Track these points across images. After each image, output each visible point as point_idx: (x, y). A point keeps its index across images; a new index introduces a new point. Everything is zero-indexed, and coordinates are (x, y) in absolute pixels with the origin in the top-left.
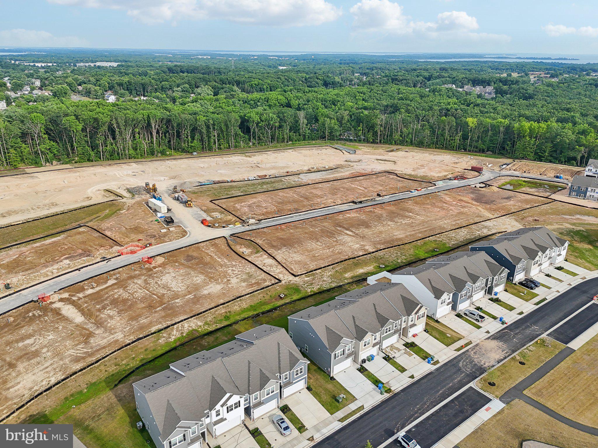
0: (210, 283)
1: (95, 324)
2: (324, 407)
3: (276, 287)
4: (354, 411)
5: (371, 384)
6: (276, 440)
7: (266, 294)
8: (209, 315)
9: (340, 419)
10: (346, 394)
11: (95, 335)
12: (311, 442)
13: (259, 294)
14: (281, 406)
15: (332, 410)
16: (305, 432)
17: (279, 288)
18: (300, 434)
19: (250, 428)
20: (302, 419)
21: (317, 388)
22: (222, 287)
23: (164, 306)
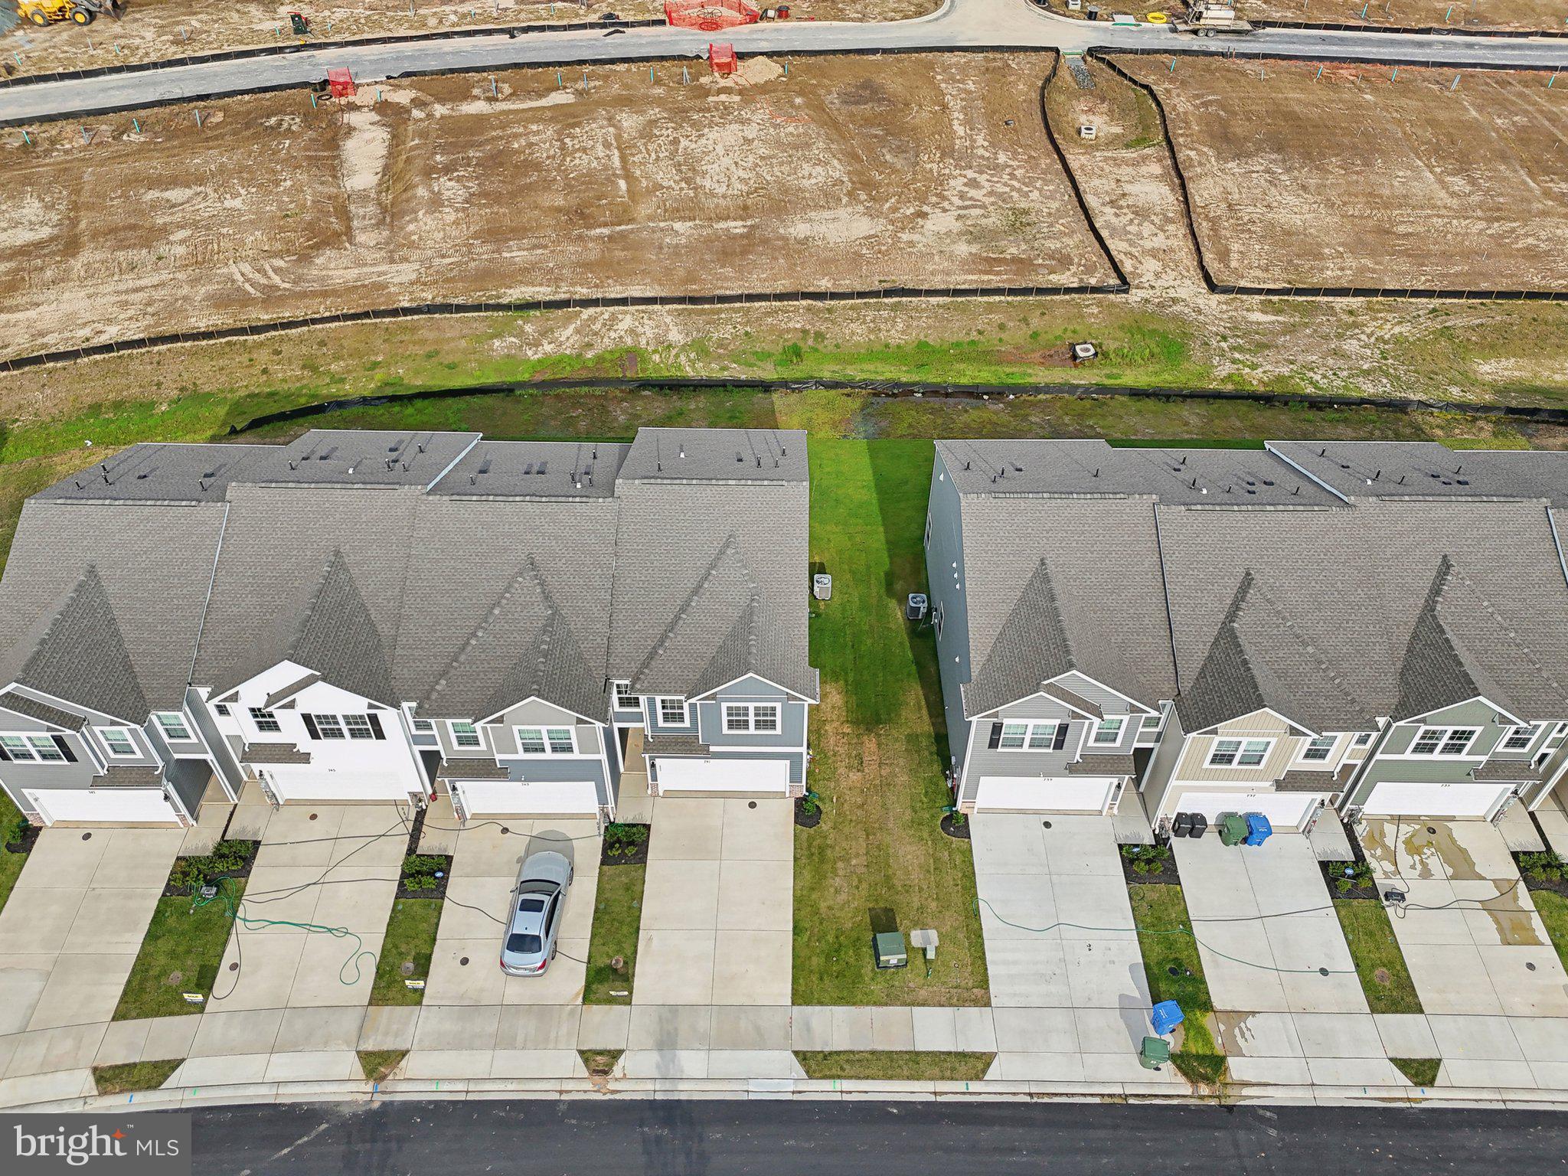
0: (845, 200)
1: (384, 210)
2: (794, 940)
3: (1087, 306)
4: (918, 1053)
5: (1132, 968)
6: (465, 961)
7: (1020, 321)
8: (737, 317)
9: (819, 1052)
10: (954, 941)
11: (347, 245)
12: (587, 1075)
13: (990, 308)
14: (620, 821)
15: (821, 979)
16: (607, 1007)
17: (1100, 312)
18: (580, 1000)
19: (421, 842)
20: (650, 939)
21: (846, 830)
22: (872, 232)
23: (623, 227)
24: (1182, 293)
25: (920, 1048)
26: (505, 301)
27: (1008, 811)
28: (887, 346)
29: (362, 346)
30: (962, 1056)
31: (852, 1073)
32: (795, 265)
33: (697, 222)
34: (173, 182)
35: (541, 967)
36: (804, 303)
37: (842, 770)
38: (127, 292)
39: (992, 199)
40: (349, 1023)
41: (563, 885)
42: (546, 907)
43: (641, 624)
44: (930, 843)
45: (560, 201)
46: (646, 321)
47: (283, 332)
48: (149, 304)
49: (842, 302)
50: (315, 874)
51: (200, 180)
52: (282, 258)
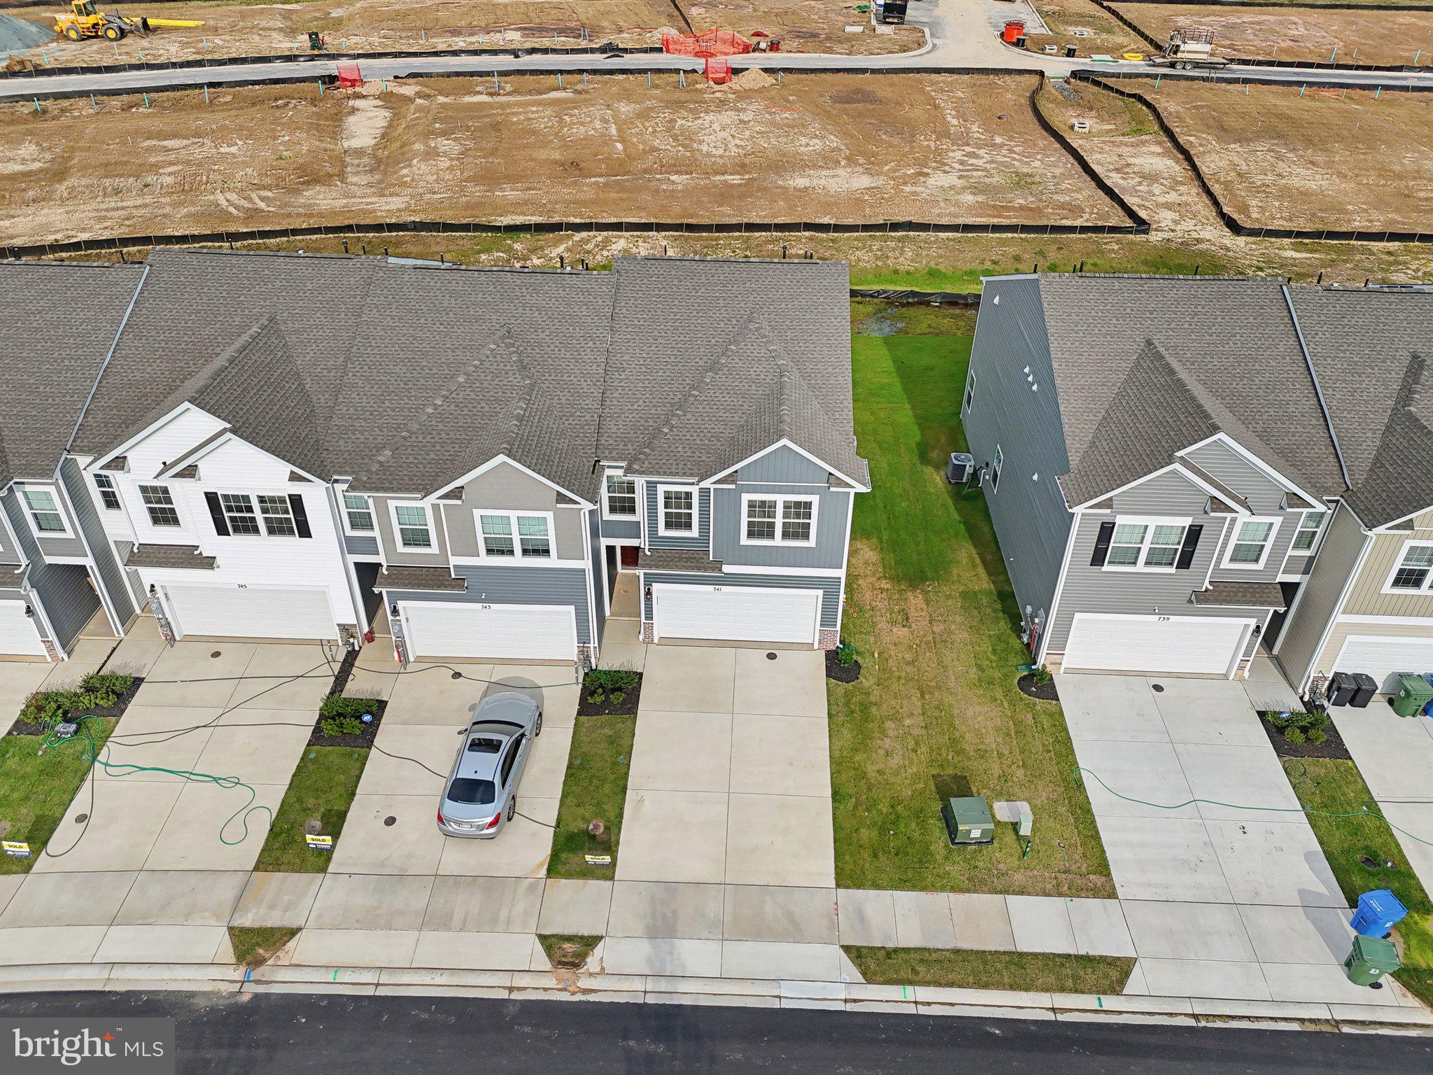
0: (843, 162)
1: (379, 161)
2: (834, 809)
3: (1106, 243)
4: (1021, 955)
5: (1308, 856)
6: (391, 821)
8: (738, 244)
9: (879, 949)
10: (1055, 815)
11: (338, 183)
12: (548, 966)
13: (1003, 243)
14: (604, 666)
15: (875, 856)
16: (580, 882)
18: (543, 872)
20: (641, 801)
21: (895, 686)
22: (873, 185)
23: (618, 177)
24: (1205, 234)
25: (1024, 947)
26: (495, 224)
27: (1104, 673)
28: (896, 270)
30: (1087, 960)
31: (929, 977)
32: (796, 206)
33: (694, 175)
34: (174, 136)
35: (492, 824)
36: (807, 234)
37: (883, 625)
38: (107, 210)
39: (994, 165)
40: (226, 891)
41: (528, 728)
42: (504, 749)
43: (641, 403)
44: (1006, 704)
47: (261, 241)
48: (127, 219)
49: (846, 235)
50: (207, 716)
51: (197, 135)
52: (270, 190)
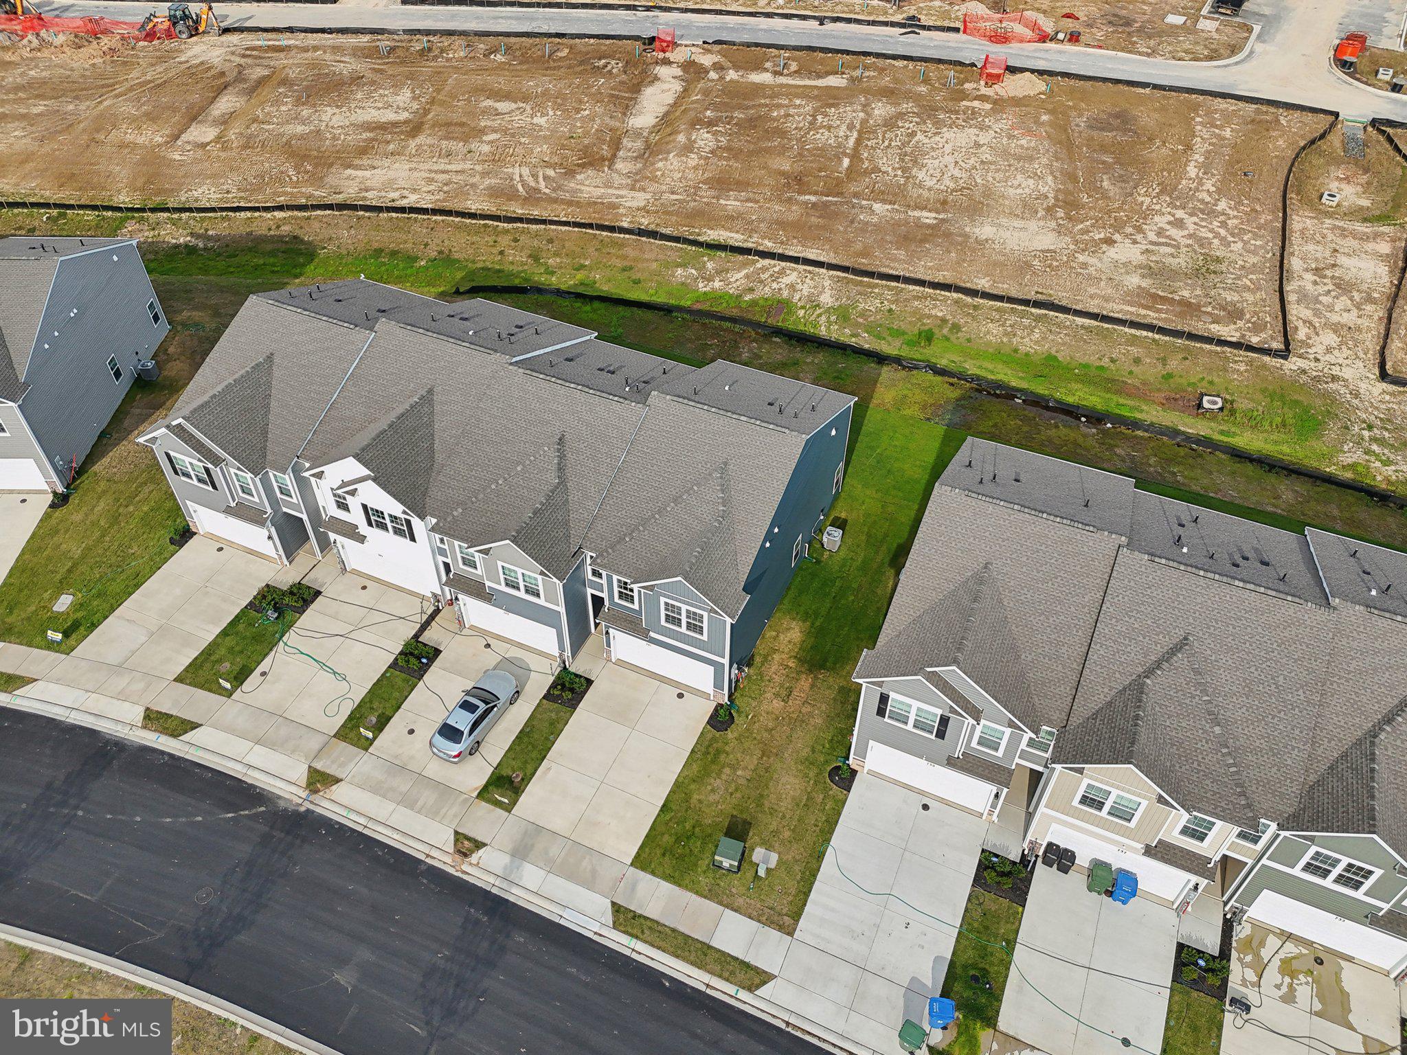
0: (1041, 213)
1: (648, 146)
2: (658, 815)
3: (1236, 362)
4: (710, 947)
5: (938, 959)
6: (411, 732)
7: (1158, 359)
8: (888, 295)
9: (631, 911)
10: (789, 871)
11: (606, 169)
12: (451, 851)
13: (1133, 340)
14: (572, 669)
15: (664, 855)
16: (492, 807)
17: (1246, 371)
18: (476, 794)
19: (426, 633)
20: (549, 769)
21: (746, 745)
22: (1052, 247)
23: (830, 198)
24: (1347, 373)
25: (714, 944)
26: (701, 239)
27: (896, 782)
28: (1016, 351)
29: (578, 250)
30: (746, 966)
31: (649, 939)
32: (964, 261)
33: (896, 206)
34: (507, 96)
35: (455, 757)
36: (955, 295)
37: (768, 695)
38: (436, 172)
39: (1190, 242)
40: (315, 743)
41: (502, 700)
42: (479, 712)
43: (624, 512)
44: (812, 782)
45: (786, 166)
46: (808, 280)
47: (526, 226)
48: (446, 184)
49: (991, 303)
50: (342, 628)
51: (525, 99)
52: (554, 169)
